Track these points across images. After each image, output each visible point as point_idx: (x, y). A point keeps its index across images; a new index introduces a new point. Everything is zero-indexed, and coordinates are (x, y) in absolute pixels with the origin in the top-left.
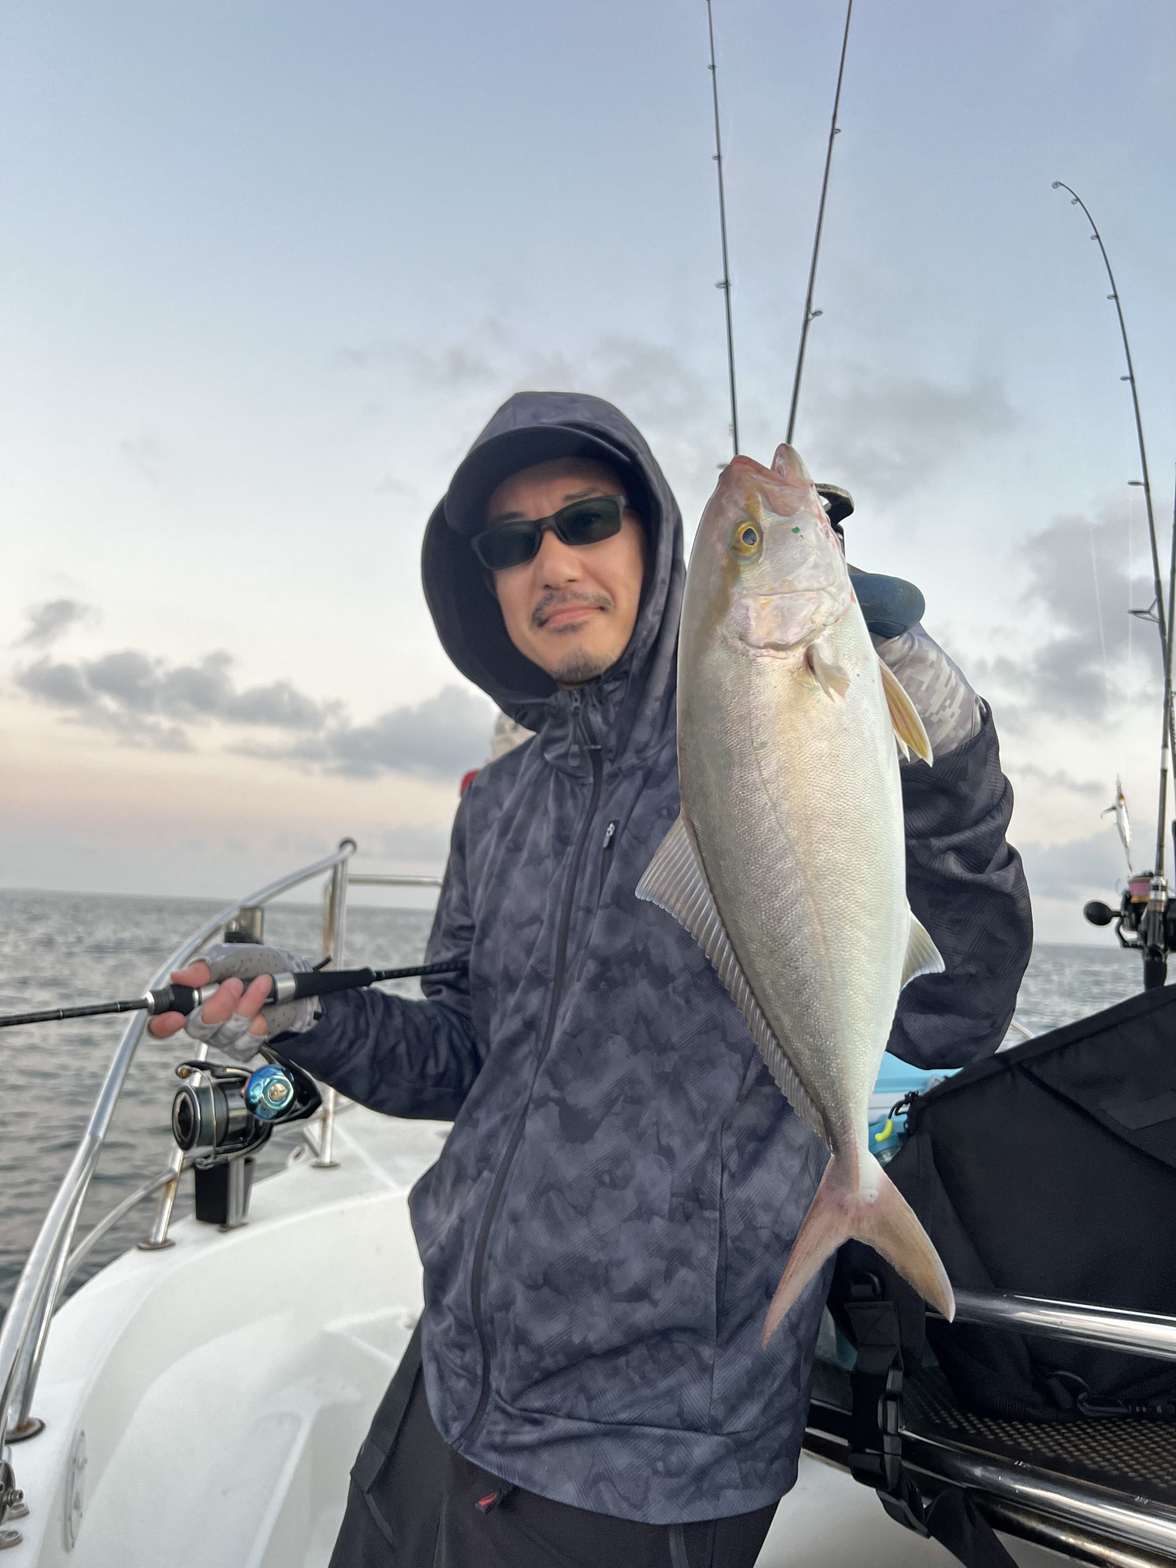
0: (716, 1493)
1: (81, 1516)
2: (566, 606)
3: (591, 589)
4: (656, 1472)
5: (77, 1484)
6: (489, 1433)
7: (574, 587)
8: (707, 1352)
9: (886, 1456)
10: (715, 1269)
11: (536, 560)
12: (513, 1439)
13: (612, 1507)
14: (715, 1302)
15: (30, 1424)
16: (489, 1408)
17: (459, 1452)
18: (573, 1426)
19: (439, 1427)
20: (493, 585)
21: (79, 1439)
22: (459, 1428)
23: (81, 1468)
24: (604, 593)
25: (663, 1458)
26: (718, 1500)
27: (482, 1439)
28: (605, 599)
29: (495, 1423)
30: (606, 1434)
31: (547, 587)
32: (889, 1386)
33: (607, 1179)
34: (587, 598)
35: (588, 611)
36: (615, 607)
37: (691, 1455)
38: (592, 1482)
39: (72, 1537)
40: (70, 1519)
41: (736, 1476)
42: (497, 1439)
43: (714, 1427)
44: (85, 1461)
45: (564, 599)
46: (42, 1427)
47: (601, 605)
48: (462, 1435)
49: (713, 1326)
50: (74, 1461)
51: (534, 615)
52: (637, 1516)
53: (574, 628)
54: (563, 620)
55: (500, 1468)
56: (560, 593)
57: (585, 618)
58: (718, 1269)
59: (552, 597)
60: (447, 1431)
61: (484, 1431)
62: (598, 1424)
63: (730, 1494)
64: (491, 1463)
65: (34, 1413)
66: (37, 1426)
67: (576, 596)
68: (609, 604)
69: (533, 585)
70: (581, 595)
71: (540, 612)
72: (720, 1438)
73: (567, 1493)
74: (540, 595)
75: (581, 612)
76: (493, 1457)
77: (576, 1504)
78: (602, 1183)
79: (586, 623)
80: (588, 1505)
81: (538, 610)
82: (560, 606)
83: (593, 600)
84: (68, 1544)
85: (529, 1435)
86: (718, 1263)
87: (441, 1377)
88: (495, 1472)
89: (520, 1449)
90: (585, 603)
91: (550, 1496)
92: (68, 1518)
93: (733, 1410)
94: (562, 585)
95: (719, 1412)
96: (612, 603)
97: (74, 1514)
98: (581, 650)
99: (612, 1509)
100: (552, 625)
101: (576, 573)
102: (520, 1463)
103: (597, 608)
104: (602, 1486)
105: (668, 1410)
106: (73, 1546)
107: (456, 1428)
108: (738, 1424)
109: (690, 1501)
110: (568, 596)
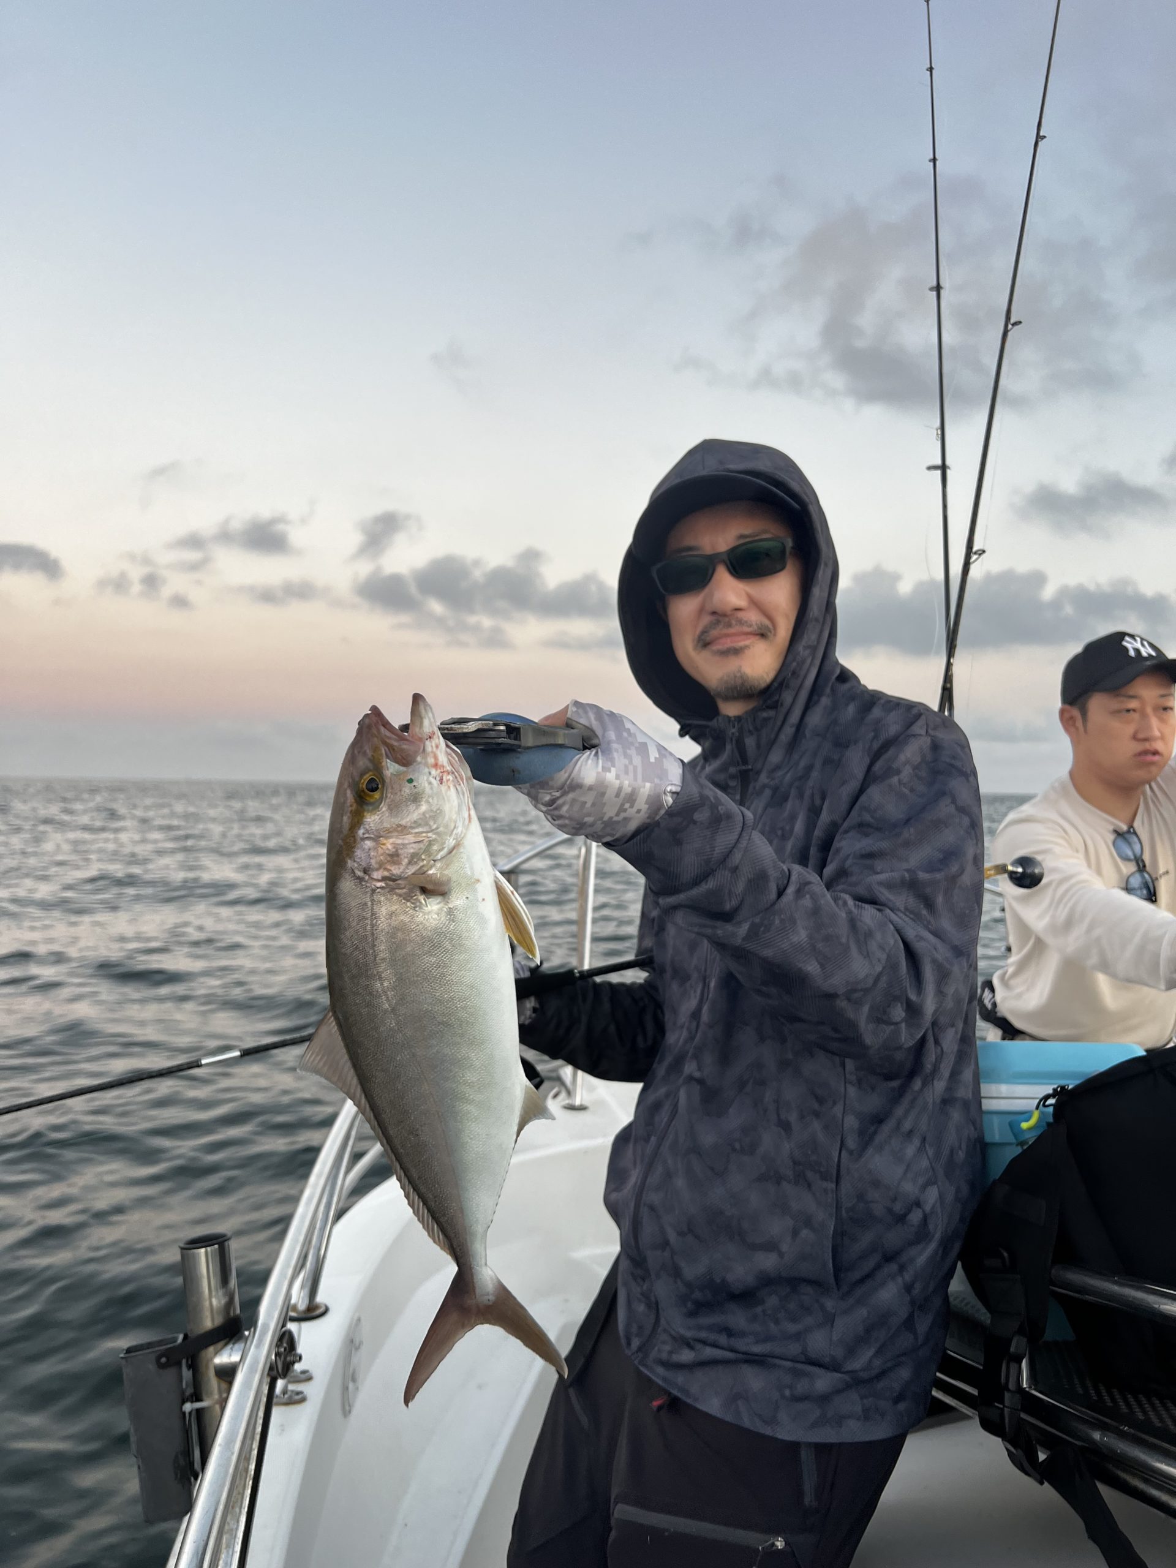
0: (839, 1420)
1: (357, 1388)
2: (732, 630)
3: (754, 617)
4: (783, 1397)
5: (354, 1360)
6: (659, 1351)
7: (740, 614)
8: (829, 1304)
9: (1006, 1409)
10: (832, 1232)
11: (706, 590)
12: (676, 1358)
13: (747, 1421)
14: (831, 1261)
15: (317, 1307)
16: (660, 1330)
17: (635, 1362)
18: (718, 1353)
19: (623, 1341)
20: (665, 609)
21: (356, 1324)
22: (638, 1344)
23: (357, 1348)
24: (767, 622)
25: (791, 1387)
26: (841, 1427)
27: (653, 1354)
28: (767, 627)
29: (664, 1343)
30: (746, 1361)
31: (714, 613)
32: (1012, 1349)
33: (737, 1146)
34: (750, 626)
35: (749, 636)
36: (775, 635)
37: (813, 1385)
38: (735, 1398)
39: (350, 1406)
40: (347, 1388)
41: (858, 1409)
42: (664, 1356)
43: (833, 1366)
44: (361, 1343)
45: (729, 625)
46: (326, 1311)
47: (762, 632)
48: (640, 1349)
49: (832, 1280)
50: (352, 1341)
51: (699, 637)
52: (768, 1431)
53: (736, 652)
54: (728, 643)
55: (665, 1379)
56: (727, 619)
57: (747, 642)
58: (834, 1233)
59: (718, 622)
60: (629, 1344)
61: (656, 1348)
62: (738, 1354)
63: (852, 1424)
64: (658, 1375)
65: (320, 1298)
66: (322, 1310)
67: (740, 622)
68: (770, 632)
69: (701, 610)
70: (746, 622)
71: (706, 634)
72: (839, 1375)
73: (713, 1406)
74: (706, 619)
75: (743, 637)
76: (660, 1370)
77: (719, 1415)
78: (734, 1150)
79: (747, 647)
80: (729, 1418)
81: (704, 632)
82: (725, 631)
83: (755, 627)
84: (346, 1410)
85: (686, 1356)
86: (834, 1227)
87: (629, 1302)
88: (660, 1382)
89: (680, 1366)
90: (746, 629)
91: (699, 1406)
92: (345, 1389)
93: (851, 1351)
94: (729, 613)
95: (839, 1353)
96: (773, 632)
97: (351, 1386)
98: (739, 671)
99: (747, 1422)
100: (715, 647)
101: (742, 603)
102: (680, 1378)
103: (757, 635)
104: (740, 1403)
105: (794, 1349)
106: (350, 1412)
107: (636, 1343)
108: (856, 1364)
109: (814, 1425)
110: (734, 622)
